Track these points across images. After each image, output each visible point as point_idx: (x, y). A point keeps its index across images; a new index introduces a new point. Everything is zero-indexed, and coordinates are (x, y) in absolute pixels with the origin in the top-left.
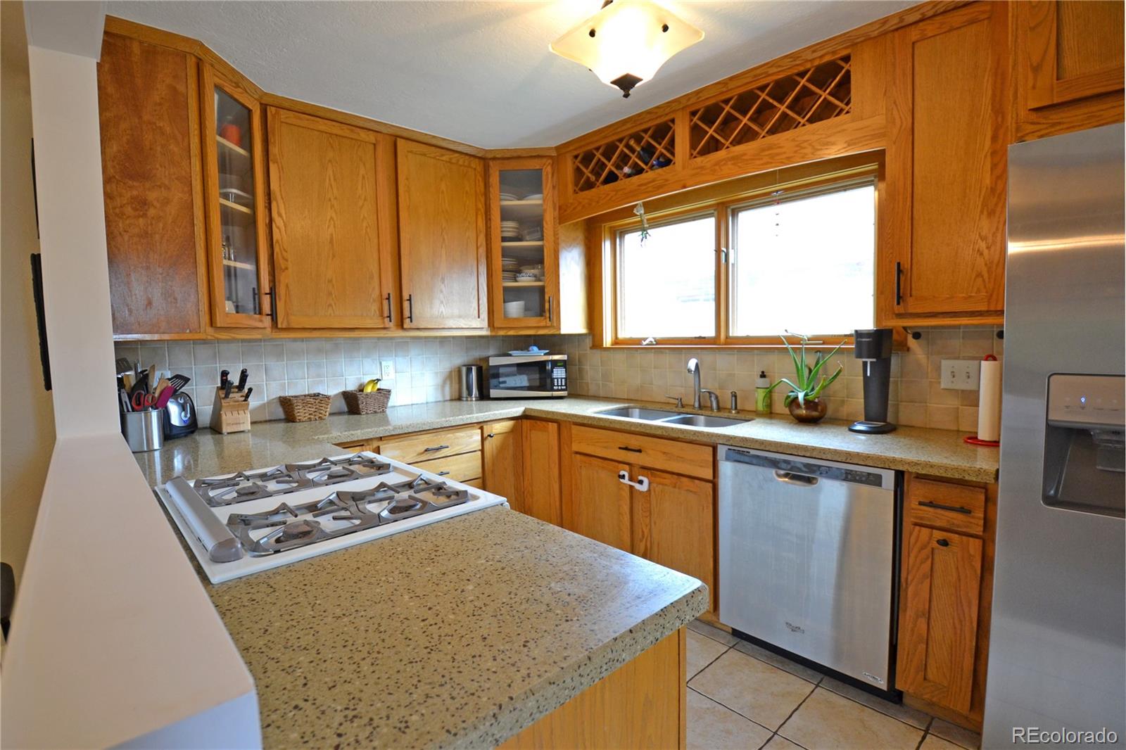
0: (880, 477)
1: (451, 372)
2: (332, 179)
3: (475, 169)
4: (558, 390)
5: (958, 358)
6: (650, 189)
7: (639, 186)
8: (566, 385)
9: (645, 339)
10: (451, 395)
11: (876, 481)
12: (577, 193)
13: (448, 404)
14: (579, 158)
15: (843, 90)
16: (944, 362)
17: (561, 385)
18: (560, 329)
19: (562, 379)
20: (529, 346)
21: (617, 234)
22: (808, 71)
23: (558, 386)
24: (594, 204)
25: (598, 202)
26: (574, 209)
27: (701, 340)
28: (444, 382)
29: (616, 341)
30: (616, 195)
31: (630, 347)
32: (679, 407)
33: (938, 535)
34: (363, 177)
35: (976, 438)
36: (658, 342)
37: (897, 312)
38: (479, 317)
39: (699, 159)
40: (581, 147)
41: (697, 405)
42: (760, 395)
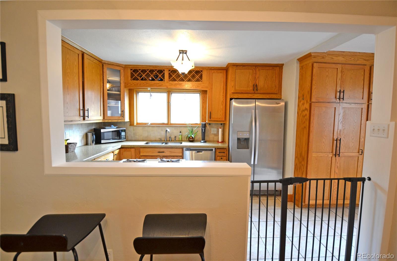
0: (212, 149)
1: (84, 135)
2: (68, 65)
3: (100, 66)
4: (123, 139)
5: (213, 128)
6: (158, 85)
7: (154, 84)
8: (125, 137)
9: (148, 123)
10: (84, 144)
11: (212, 150)
12: (132, 80)
13: (83, 147)
14: (132, 70)
15: (201, 77)
16: (212, 129)
17: (124, 137)
18: (125, 120)
19: (124, 135)
20: (111, 125)
21: (137, 92)
22: (195, 71)
23: (123, 138)
24: (139, 85)
25: (140, 85)
26: (131, 85)
27: (163, 124)
28: (82, 139)
29: (137, 124)
30: (146, 84)
31: (144, 125)
32: (160, 141)
33: (220, 157)
34: (76, 66)
35: (219, 142)
36: (151, 124)
37: (209, 120)
38: (101, 116)
39: (171, 82)
40: (134, 67)
41: (166, 140)
42: (180, 137)
